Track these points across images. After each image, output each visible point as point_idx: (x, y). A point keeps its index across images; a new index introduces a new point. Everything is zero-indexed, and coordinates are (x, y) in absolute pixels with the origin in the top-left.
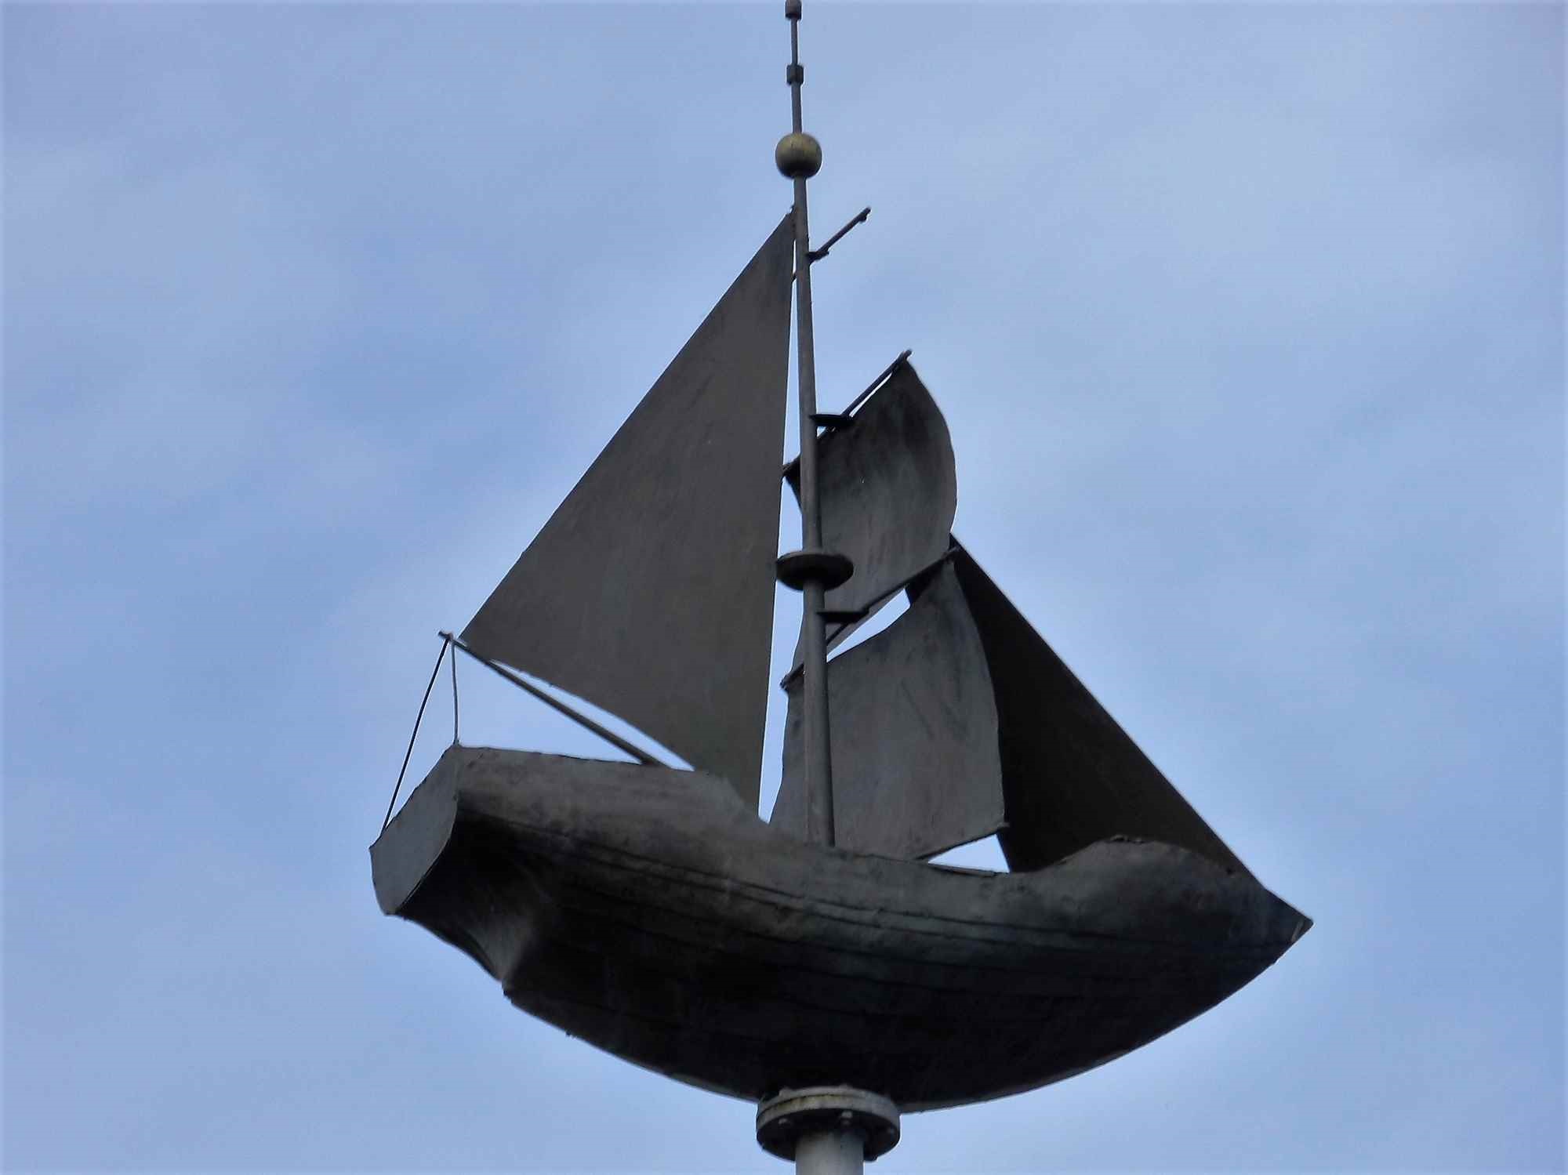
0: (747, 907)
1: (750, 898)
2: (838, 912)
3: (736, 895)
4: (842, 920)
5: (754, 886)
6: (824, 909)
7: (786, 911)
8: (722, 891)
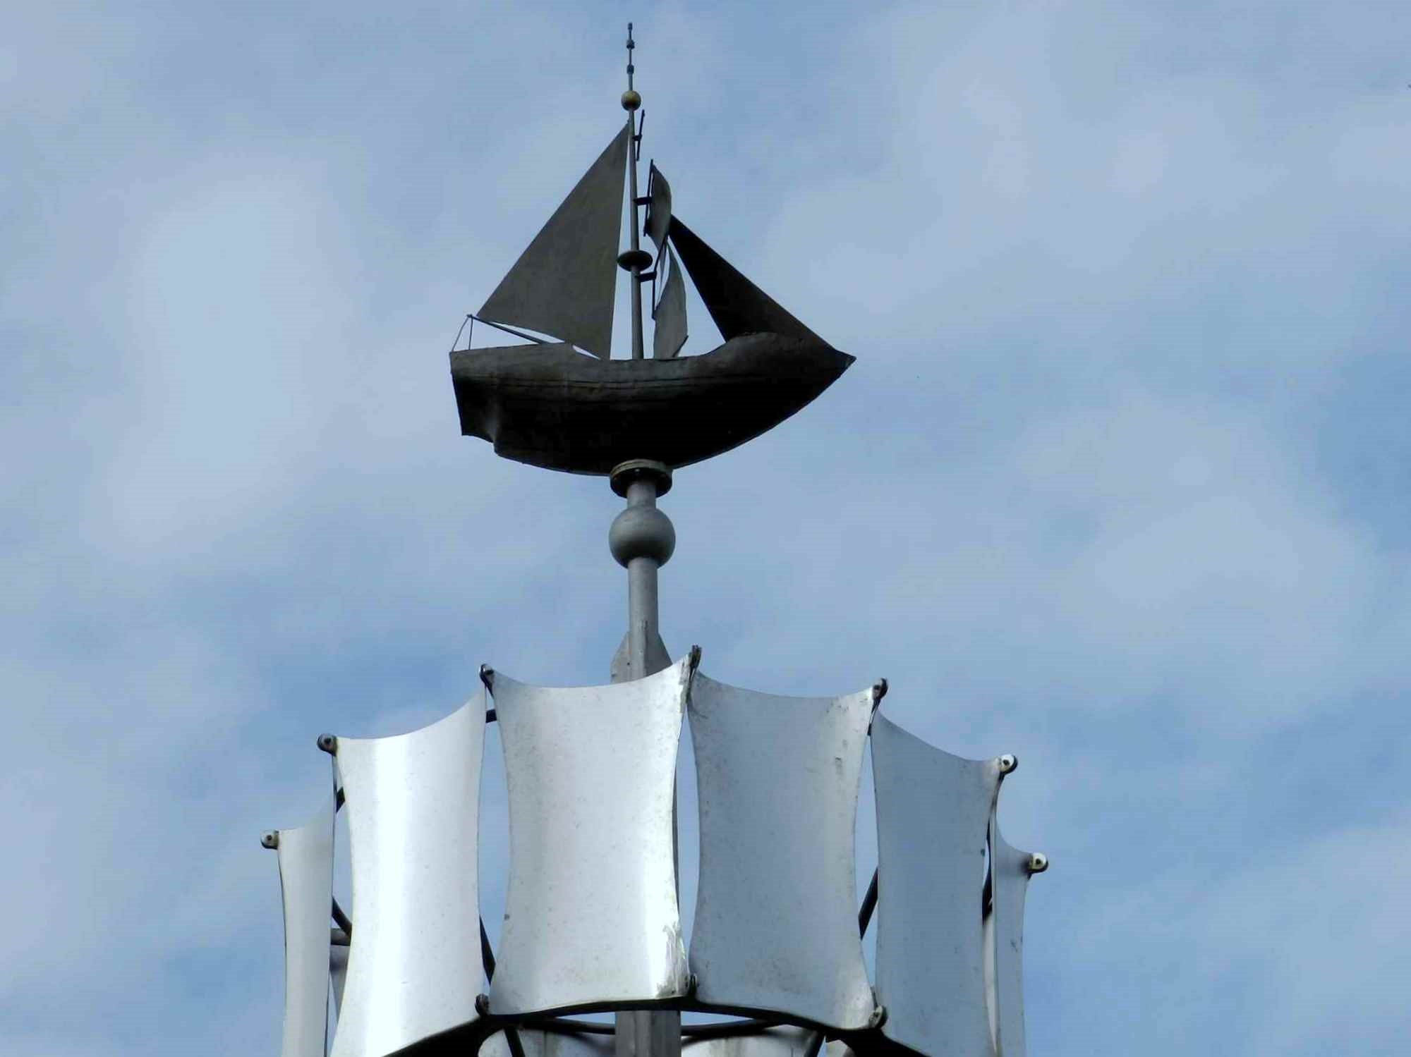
0: (574, 391)
1: (575, 387)
2: (615, 385)
3: (570, 387)
4: (617, 389)
5: (577, 382)
6: (609, 385)
7: (592, 389)
8: (564, 386)
